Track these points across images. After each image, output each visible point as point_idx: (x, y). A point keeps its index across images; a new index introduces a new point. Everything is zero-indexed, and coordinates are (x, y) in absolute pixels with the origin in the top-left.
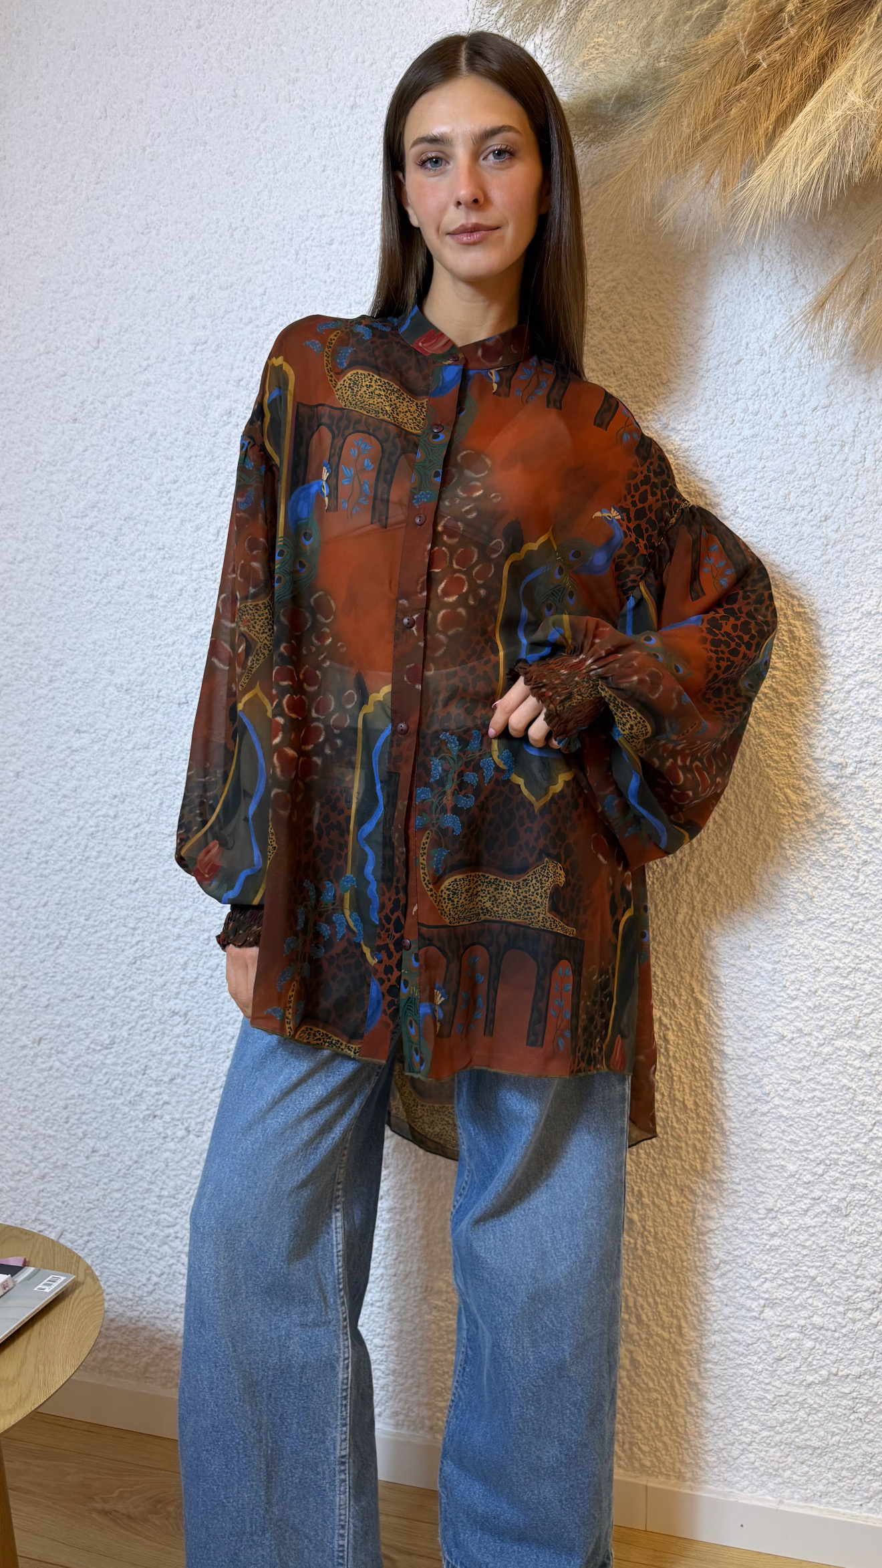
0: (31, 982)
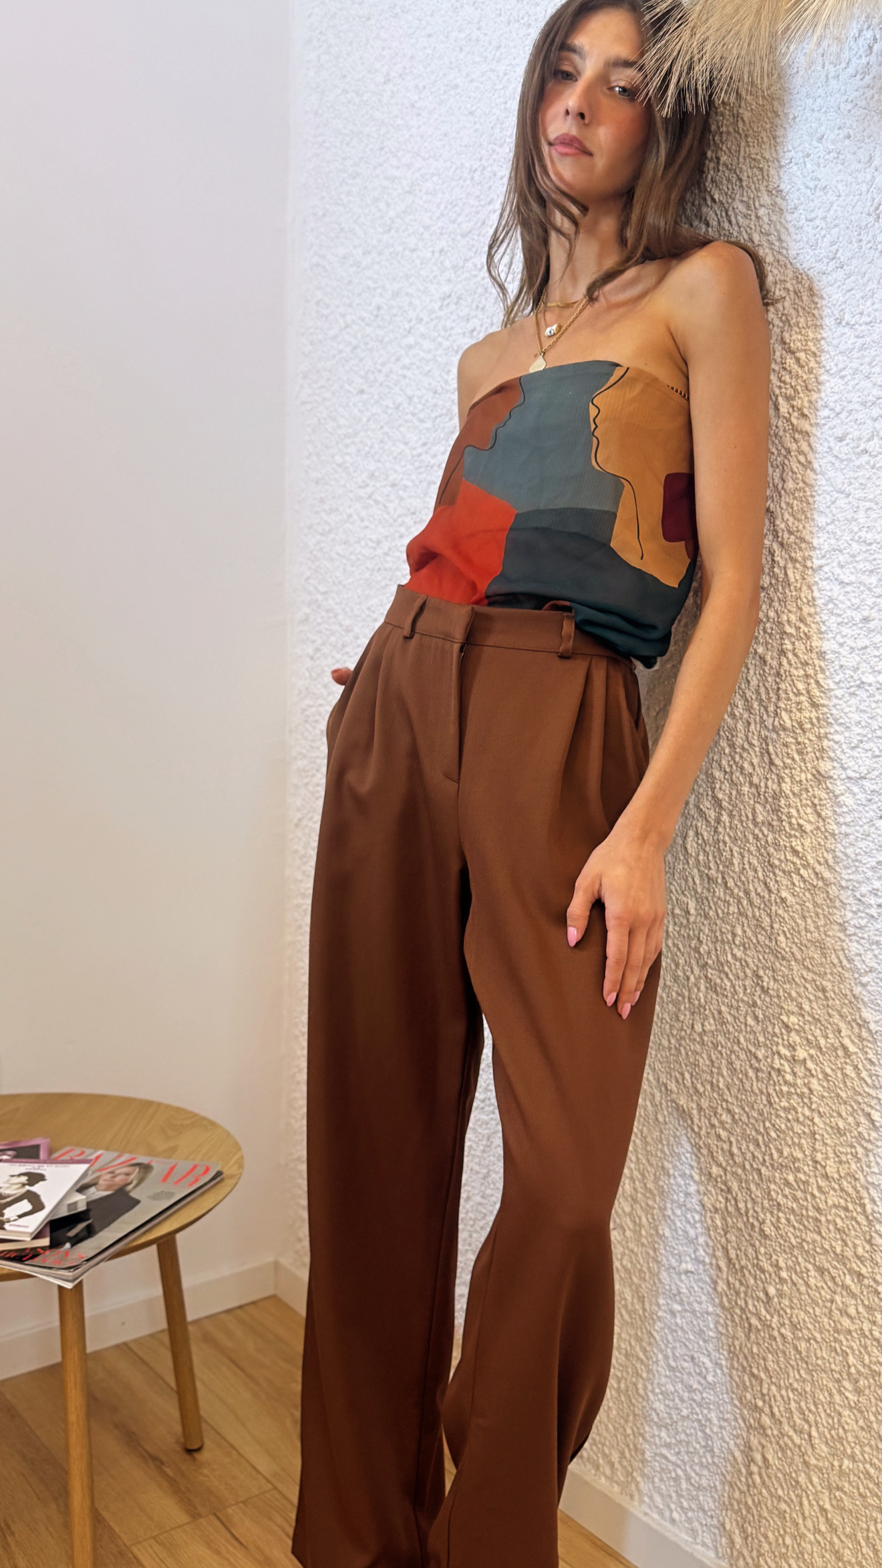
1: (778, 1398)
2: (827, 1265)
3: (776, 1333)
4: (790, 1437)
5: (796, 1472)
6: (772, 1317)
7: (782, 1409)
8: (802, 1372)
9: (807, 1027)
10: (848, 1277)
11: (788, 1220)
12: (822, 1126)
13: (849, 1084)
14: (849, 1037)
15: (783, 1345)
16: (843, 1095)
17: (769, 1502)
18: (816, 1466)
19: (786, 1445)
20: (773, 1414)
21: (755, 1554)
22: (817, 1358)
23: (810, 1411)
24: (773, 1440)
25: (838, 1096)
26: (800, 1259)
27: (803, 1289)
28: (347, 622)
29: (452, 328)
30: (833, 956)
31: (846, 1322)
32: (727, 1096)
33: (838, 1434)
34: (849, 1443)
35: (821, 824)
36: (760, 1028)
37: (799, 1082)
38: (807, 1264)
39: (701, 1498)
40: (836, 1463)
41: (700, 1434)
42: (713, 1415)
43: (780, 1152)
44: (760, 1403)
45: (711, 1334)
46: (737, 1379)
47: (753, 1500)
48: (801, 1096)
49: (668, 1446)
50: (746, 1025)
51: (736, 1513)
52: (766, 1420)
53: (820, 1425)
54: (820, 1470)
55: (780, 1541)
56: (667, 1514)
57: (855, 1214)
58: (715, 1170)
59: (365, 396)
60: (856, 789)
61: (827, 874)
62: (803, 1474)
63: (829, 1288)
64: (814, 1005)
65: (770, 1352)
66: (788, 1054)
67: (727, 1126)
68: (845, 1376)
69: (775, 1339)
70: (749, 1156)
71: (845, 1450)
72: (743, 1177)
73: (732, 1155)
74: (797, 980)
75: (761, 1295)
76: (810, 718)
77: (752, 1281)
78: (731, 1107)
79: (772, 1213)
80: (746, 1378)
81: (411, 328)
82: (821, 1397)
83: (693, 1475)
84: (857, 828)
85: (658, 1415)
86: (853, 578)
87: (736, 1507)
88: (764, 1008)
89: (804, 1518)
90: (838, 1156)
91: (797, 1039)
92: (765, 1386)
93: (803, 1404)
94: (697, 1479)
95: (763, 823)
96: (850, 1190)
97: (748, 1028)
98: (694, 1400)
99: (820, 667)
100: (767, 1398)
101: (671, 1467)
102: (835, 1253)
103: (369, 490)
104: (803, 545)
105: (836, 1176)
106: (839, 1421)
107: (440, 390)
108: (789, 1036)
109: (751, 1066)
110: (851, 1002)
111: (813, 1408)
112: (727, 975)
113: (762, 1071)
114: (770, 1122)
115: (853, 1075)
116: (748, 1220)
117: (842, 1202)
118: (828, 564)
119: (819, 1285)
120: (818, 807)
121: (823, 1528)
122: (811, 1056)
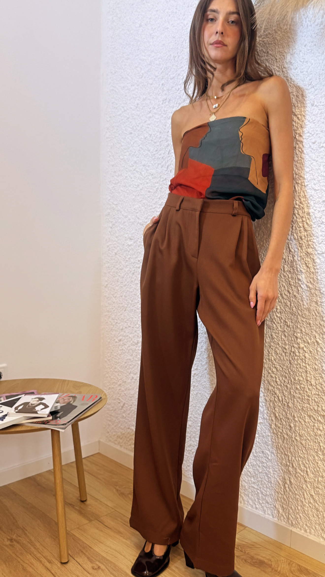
0: (119, 321)
1: (295, 461)
2: (312, 414)
3: (294, 439)
4: (299, 473)
5: (302, 485)
6: (292, 434)
7: (296, 464)
8: (304, 451)
9: (304, 337)
10: (319, 417)
11: (298, 401)
12: (309, 368)
13: (319, 354)
14: (319, 338)
15: (297, 443)
16: (317, 357)
17: (292, 496)
18: (309, 482)
19: (298, 476)
20: (293, 466)
21: (287, 514)
22: (309, 445)
23: (306, 463)
24: (293, 475)
25: (315, 358)
26: (302, 413)
27: (303, 423)
28: (126, 214)
29: (167, 111)
30: (313, 312)
31: (319, 432)
32: (274, 362)
33: (317, 470)
34: (321, 472)
35: (308, 269)
36: (286, 339)
37: (301, 355)
38: (305, 415)
39: (267, 499)
40: (316, 479)
41: (266, 477)
42: (271, 470)
43: (295, 379)
44: (288, 464)
45: (270, 443)
46: (280, 457)
47: (286, 496)
48: (302, 360)
49: (254, 483)
50: (281, 338)
51: (280, 502)
52: (290, 469)
53: (310, 468)
54: (311, 482)
55: (296, 508)
56: (254, 506)
57: (322, 396)
58: (270, 388)
59: (132, 135)
60: (320, 257)
61: (311, 286)
62: (304, 485)
63: (313, 422)
64: (306, 329)
65: (292, 446)
66: (297, 346)
67: (275, 373)
68: (319, 450)
69: (294, 441)
70: (283, 381)
71: (319, 474)
72: (281, 388)
73: (276, 382)
74: (300, 322)
75: (288, 427)
76: (304, 235)
77: (285, 423)
78: (276, 366)
79: (291, 400)
80: (283, 456)
81: (150, 111)
82: (311, 458)
83: (264, 491)
84: (321, 270)
85: (250, 473)
86: (319, 188)
87: (280, 500)
88: (288, 332)
89: (305, 499)
90: (315, 378)
91: (300, 341)
92: (290, 458)
93: (304, 462)
94: (265, 493)
95: (287, 271)
96: (320, 388)
97: (282, 340)
98: (264, 466)
99: (308, 218)
100: (291, 462)
101: (255, 490)
102: (315, 410)
103: (134, 168)
104: (301, 178)
105: (315, 384)
106: (317, 465)
107: (162, 132)
108: (297, 340)
109: (283, 352)
110: (319, 327)
111: (308, 462)
112: (274, 323)
113: (288, 353)
114: (291, 370)
115: (320, 351)
116: (283, 403)
117: (317, 393)
118: (310, 184)
119: (309, 421)
120: (307, 264)
121: (312, 502)
122: (305, 346)
